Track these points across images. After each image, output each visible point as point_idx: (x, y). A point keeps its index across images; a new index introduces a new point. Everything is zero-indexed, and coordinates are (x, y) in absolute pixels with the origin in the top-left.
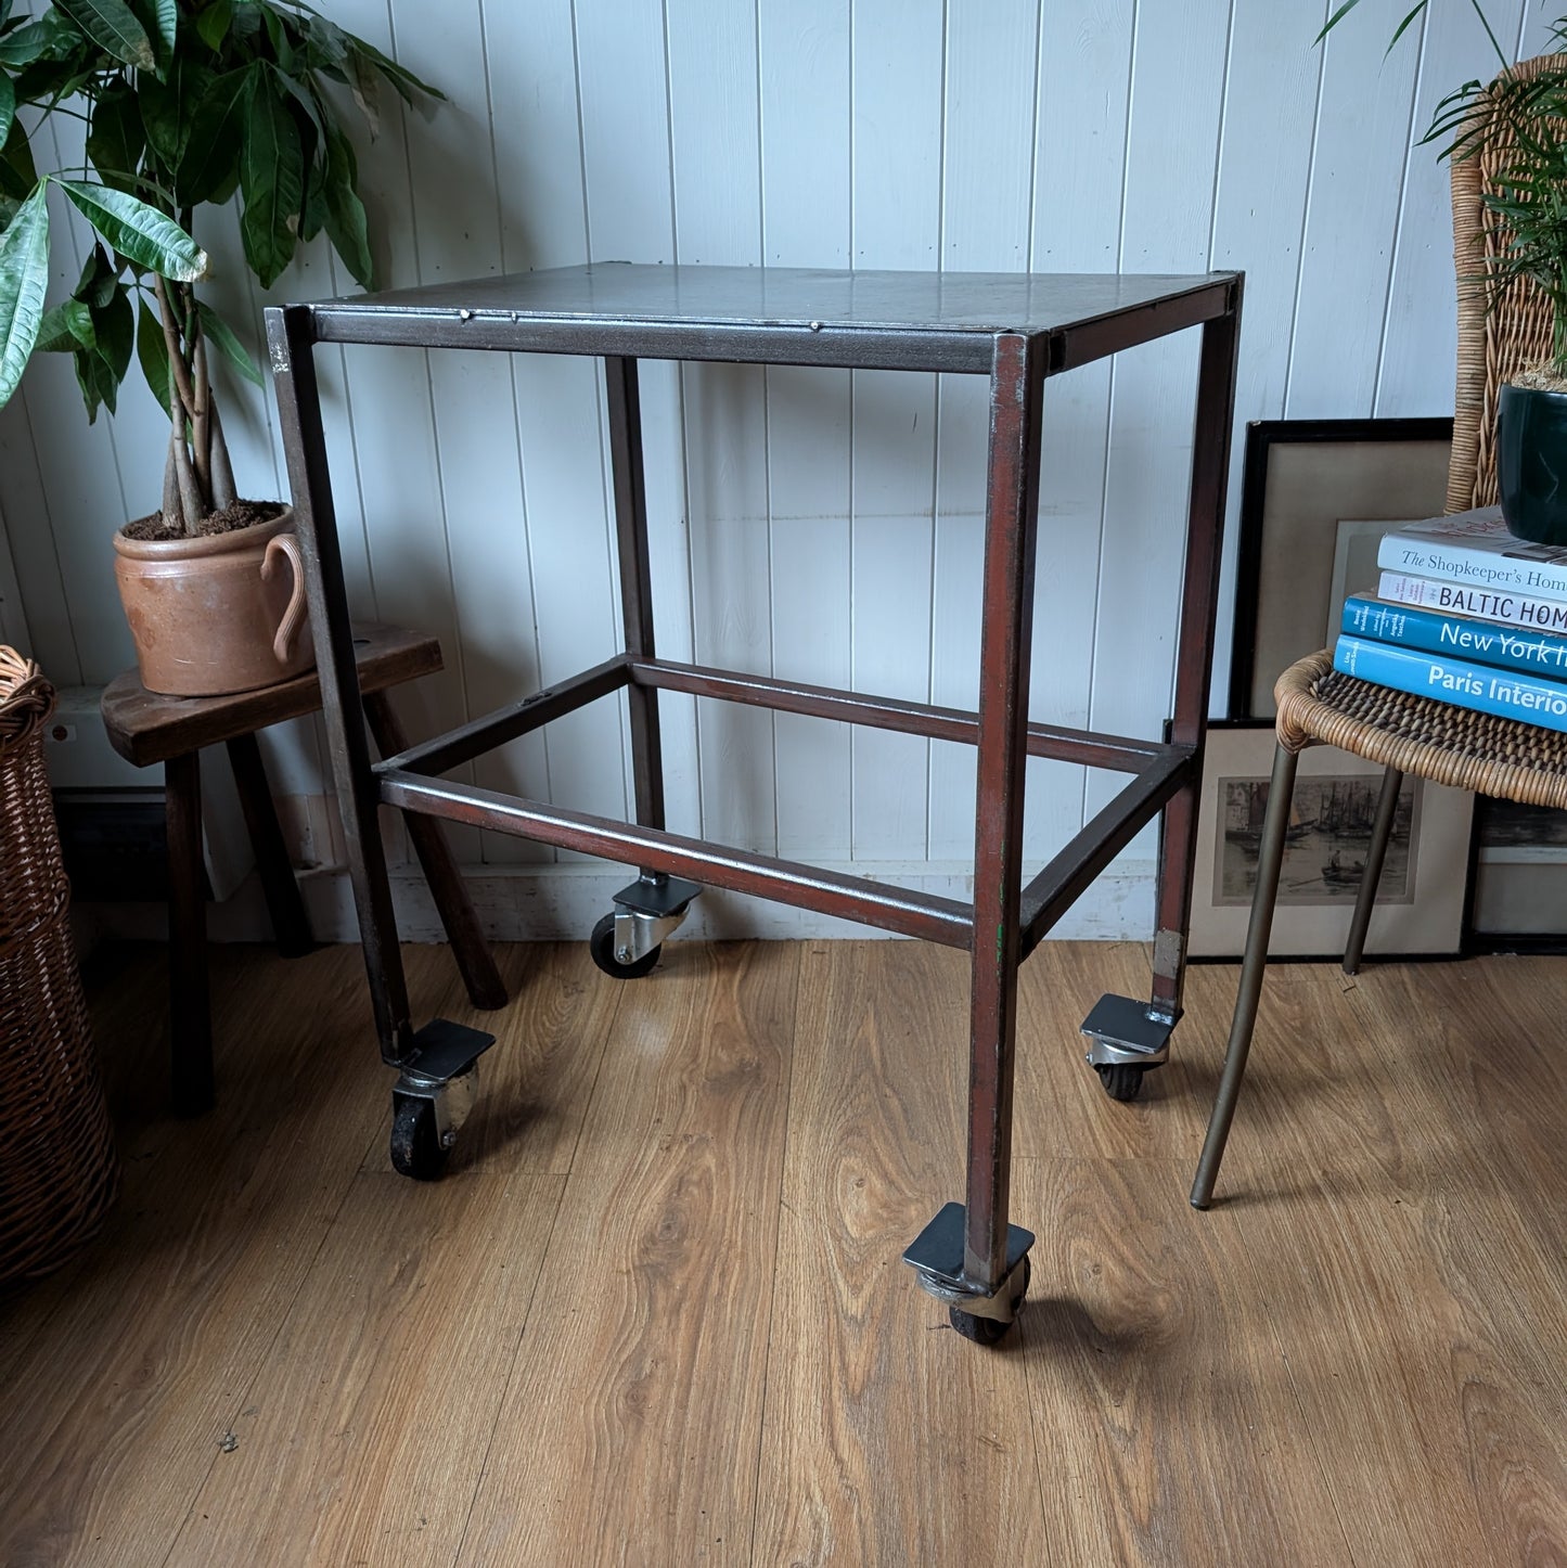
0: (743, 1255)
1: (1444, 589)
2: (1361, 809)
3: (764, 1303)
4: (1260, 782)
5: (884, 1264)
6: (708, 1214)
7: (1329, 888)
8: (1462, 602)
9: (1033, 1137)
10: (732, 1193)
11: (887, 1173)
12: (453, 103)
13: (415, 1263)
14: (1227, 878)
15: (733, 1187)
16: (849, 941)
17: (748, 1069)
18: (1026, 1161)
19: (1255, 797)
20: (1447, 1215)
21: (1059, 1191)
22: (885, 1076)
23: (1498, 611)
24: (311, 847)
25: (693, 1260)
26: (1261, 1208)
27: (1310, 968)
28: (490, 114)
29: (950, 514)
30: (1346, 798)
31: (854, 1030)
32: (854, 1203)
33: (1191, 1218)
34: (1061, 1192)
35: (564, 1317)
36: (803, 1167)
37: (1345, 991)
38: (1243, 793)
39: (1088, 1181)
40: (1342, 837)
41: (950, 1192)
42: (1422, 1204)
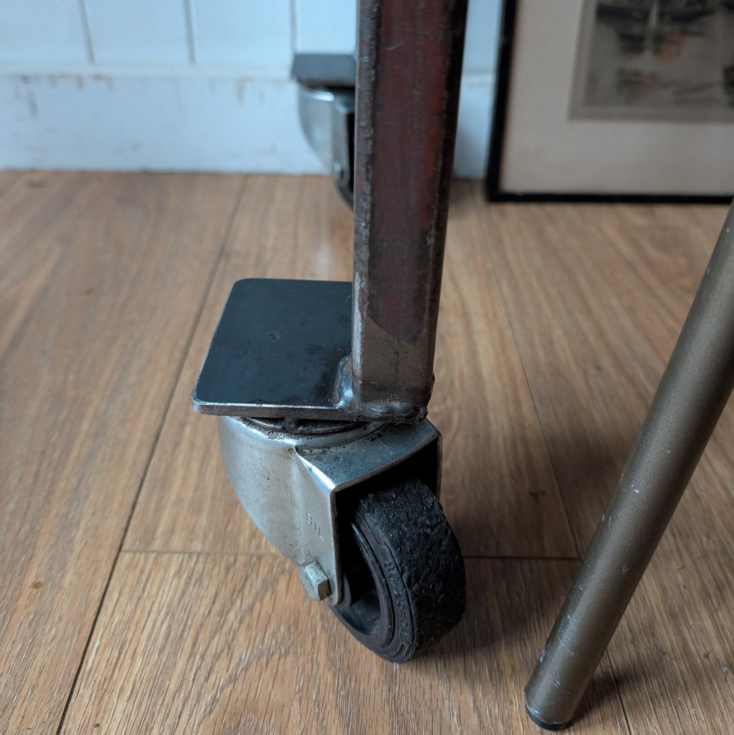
9: (214, 497)
18: (176, 560)
21: (217, 657)
34: (222, 663)
39: (295, 624)
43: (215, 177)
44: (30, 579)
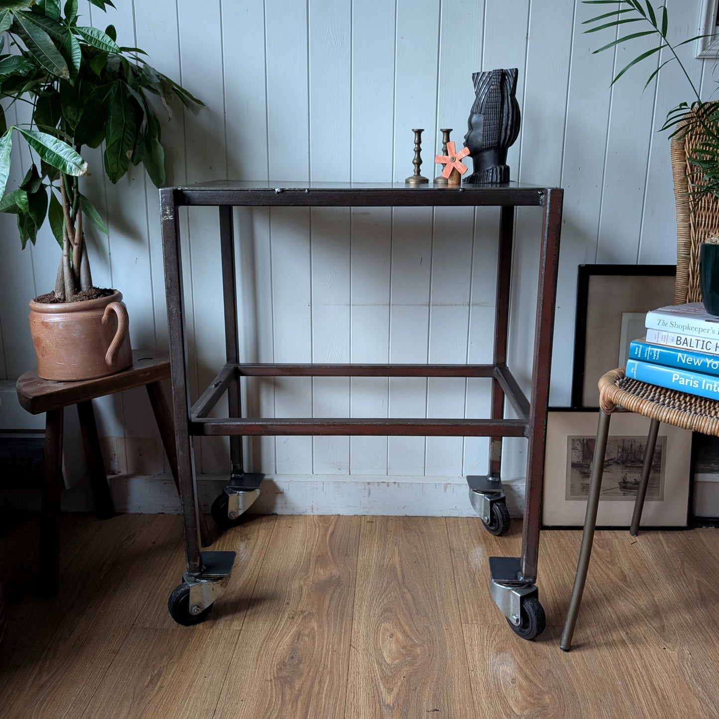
0: (331, 672)
1: (678, 337)
2: (637, 453)
3: (342, 697)
4: (588, 438)
5: (404, 677)
6: (313, 651)
7: (623, 492)
8: (687, 343)
9: (479, 614)
10: (325, 640)
11: (405, 631)
12: (208, 108)
13: (159, 675)
14: (573, 486)
15: (326, 638)
16: (385, 516)
17: (334, 578)
18: (476, 625)
19: (585, 446)
20: (689, 655)
22: (404, 583)
23: (704, 347)
24: (116, 463)
25: (305, 674)
26: (596, 651)
27: (614, 533)
28: (225, 113)
29: (437, 305)
30: (630, 447)
31: (388, 560)
32: (388, 646)
33: (560, 655)
34: (494, 641)
35: (237, 704)
36: (362, 629)
37: (632, 544)
38: (580, 444)
39: (507, 636)
40: (628, 466)
41: (437, 641)
42: (677, 650)
43: (434, 518)
44: (444, 628)
